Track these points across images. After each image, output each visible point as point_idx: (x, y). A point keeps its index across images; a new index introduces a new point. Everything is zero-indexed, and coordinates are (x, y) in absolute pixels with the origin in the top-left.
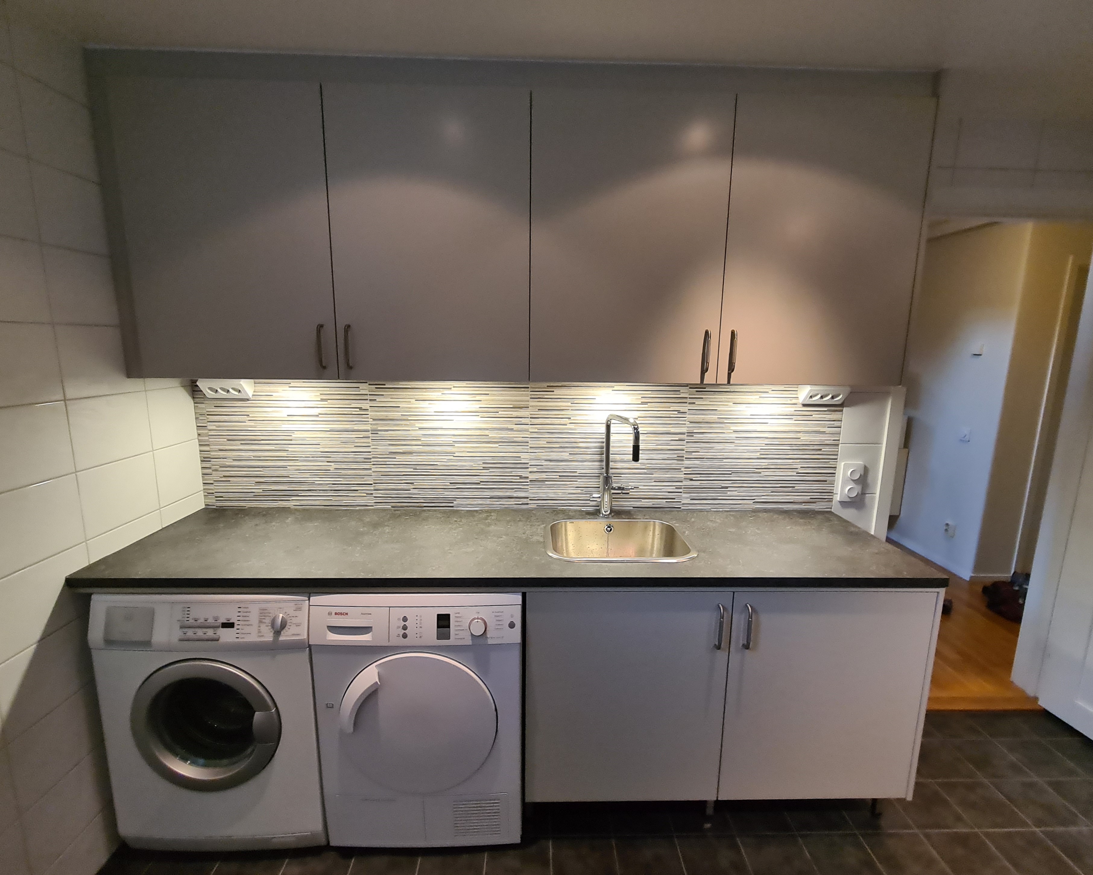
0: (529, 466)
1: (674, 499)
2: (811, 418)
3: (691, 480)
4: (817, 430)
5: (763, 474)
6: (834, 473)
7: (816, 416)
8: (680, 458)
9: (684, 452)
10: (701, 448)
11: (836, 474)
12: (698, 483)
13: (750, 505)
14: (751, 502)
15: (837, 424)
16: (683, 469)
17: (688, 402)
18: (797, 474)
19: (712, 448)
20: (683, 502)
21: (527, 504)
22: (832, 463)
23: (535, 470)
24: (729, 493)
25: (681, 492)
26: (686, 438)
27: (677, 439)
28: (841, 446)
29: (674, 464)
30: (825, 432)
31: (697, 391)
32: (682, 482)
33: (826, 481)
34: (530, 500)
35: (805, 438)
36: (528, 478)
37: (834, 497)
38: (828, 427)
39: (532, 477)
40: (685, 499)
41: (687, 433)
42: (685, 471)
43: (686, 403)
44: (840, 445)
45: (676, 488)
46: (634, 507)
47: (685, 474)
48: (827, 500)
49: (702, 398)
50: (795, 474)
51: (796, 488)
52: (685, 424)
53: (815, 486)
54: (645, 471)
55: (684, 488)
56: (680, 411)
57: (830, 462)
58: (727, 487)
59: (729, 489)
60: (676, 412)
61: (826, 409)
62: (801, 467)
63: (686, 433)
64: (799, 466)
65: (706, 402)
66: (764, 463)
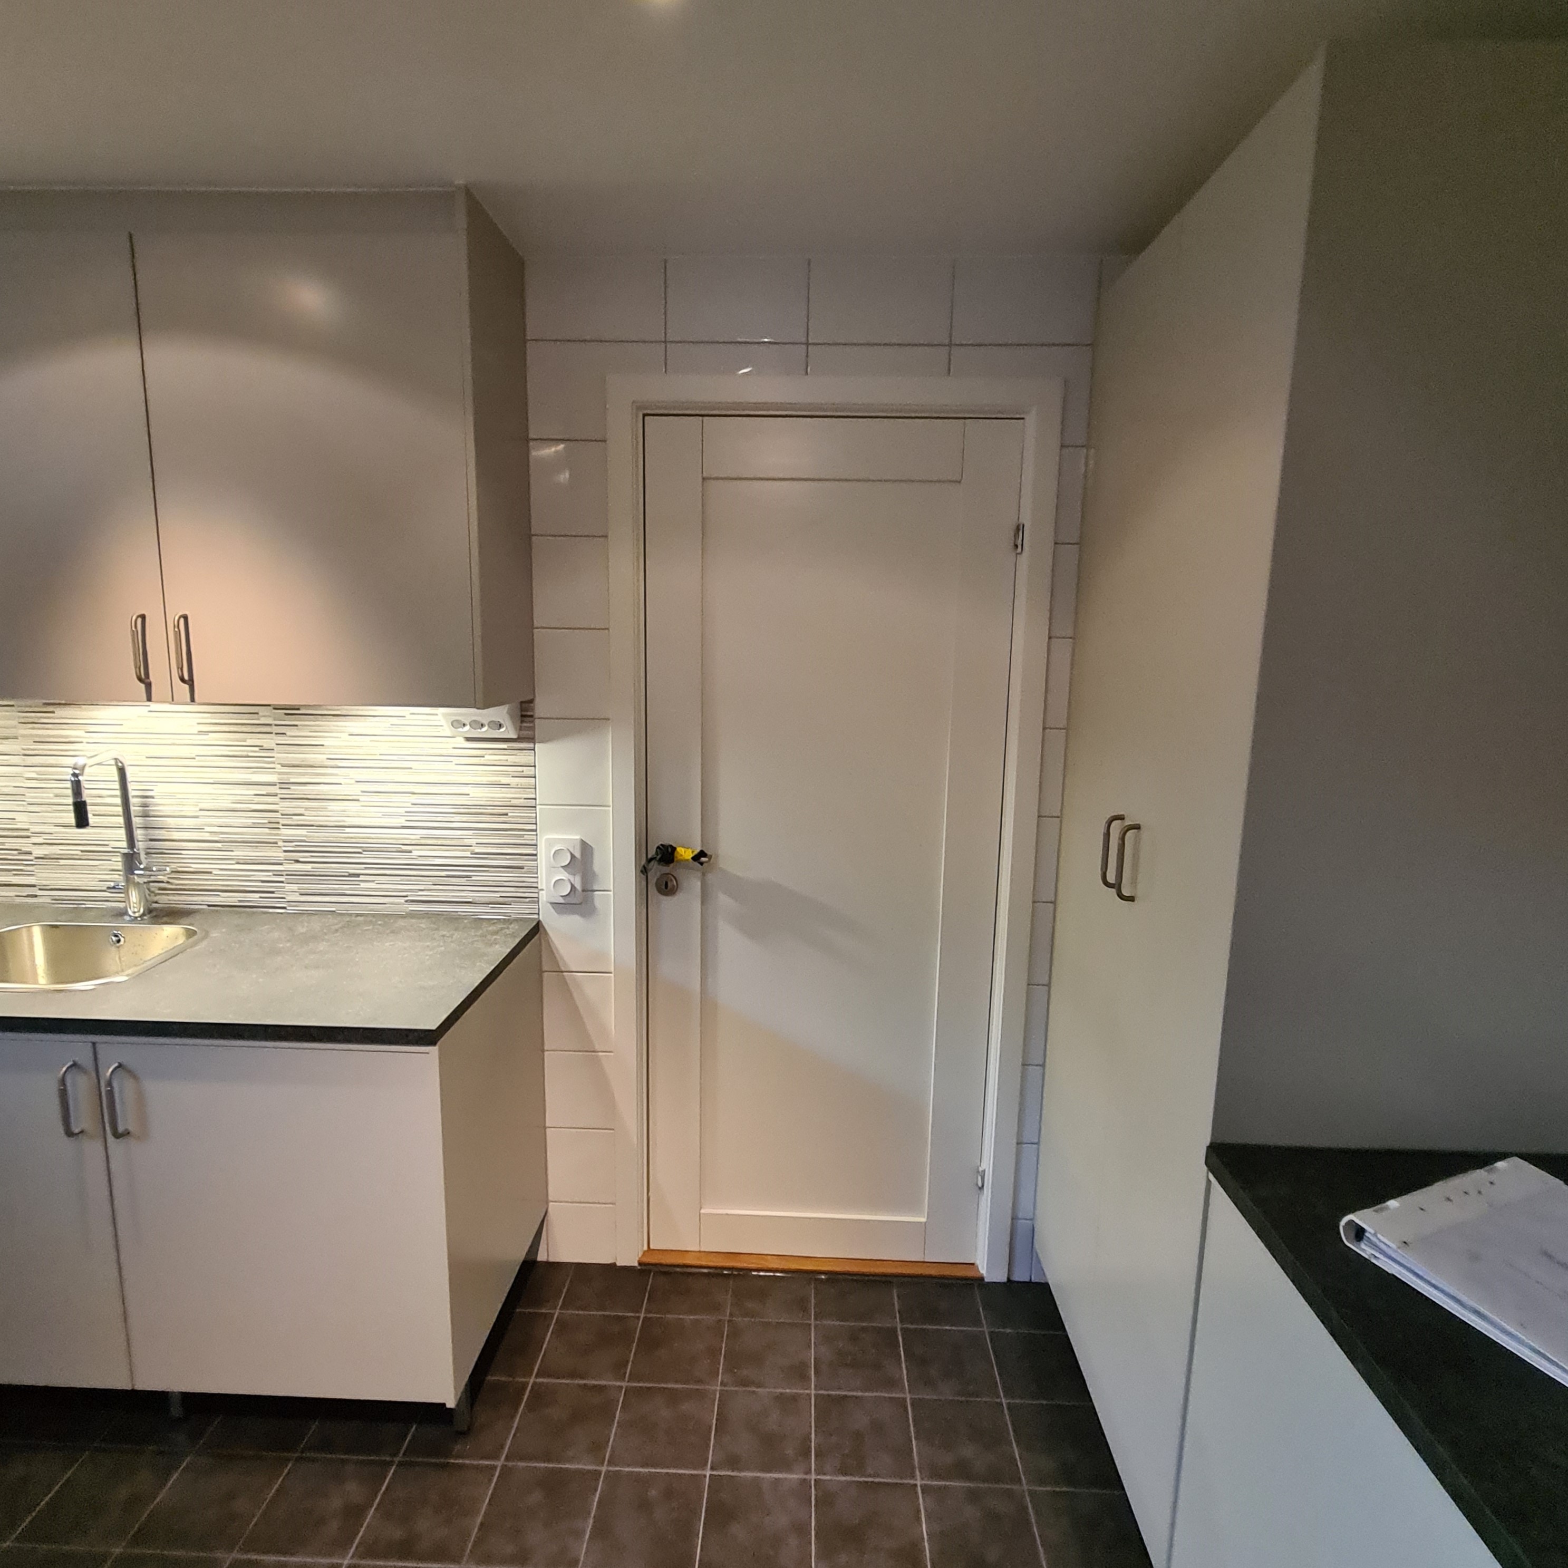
0: (29, 834)
1: (273, 892)
2: (481, 761)
3: (297, 861)
4: (496, 781)
5: (415, 853)
6: (536, 855)
7: (490, 758)
8: (274, 825)
9: (278, 815)
10: (306, 809)
11: (538, 855)
12: (308, 867)
13: (400, 906)
14: (402, 900)
15: (528, 771)
16: (280, 844)
17: (274, 732)
18: (472, 854)
19: (325, 808)
20: (288, 898)
21: (36, 896)
22: (528, 838)
23: (40, 840)
24: (363, 885)
25: (282, 882)
26: (279, 791)
27: (264, 793)
28: (540, 809)
29: (263, 833)
30: (509, 785)
31: (286, 714)
32: (281, 864)
33: (523, 868)
34: (40, 889)
35: (479, 795)
36: (31, 854)
37: (540, 895)
38: (512, 777)
39: (38, 851)
40: (291, 892)
41: (280, 783)
42: (284, 846)
43: (272, 733)
44: (538, 807)
45: (274, 875)
46: (209, 906)
47: (285, 851)
48: (528, 900)
49: (296, 726)
50: (468, 854)
51: (474, 878)
52: (274, 768)
53: (505, 876)
54: (219, 845)
55: (287, 875)
56: (262, 746)
57: (525, 836)
58: (358, 875)
59: (362, 878)
60: (257, 749)
61: (504, 746)
62: (477, 844)
63: (278, 784)
64: (473, 842)
65: (303, 731)
66: (415, 835)
